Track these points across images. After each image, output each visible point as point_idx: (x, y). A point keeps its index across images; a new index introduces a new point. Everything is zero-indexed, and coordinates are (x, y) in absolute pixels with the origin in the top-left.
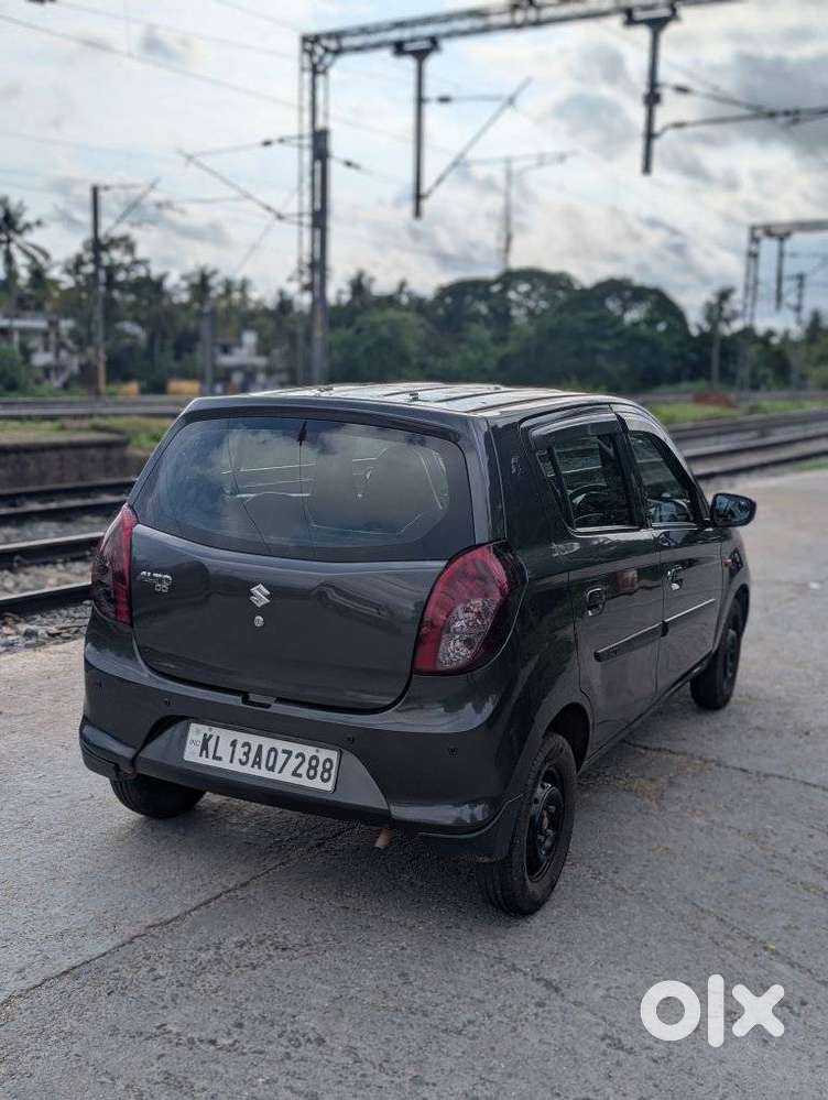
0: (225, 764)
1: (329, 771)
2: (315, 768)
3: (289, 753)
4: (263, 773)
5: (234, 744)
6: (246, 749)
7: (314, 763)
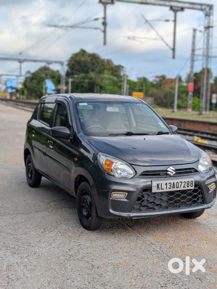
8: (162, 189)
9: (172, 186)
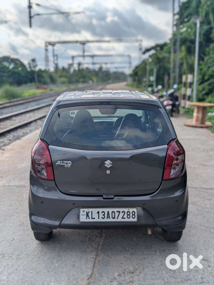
0: (96, 220)
1: (134, 215)
2: (129, 215)
3: (119, 212)
4: (111, 220)
5: (98, 213)
6: (103, 213)
7: (128, 213)
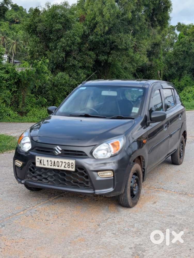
8: (44, 165)
9: (53, 163)
